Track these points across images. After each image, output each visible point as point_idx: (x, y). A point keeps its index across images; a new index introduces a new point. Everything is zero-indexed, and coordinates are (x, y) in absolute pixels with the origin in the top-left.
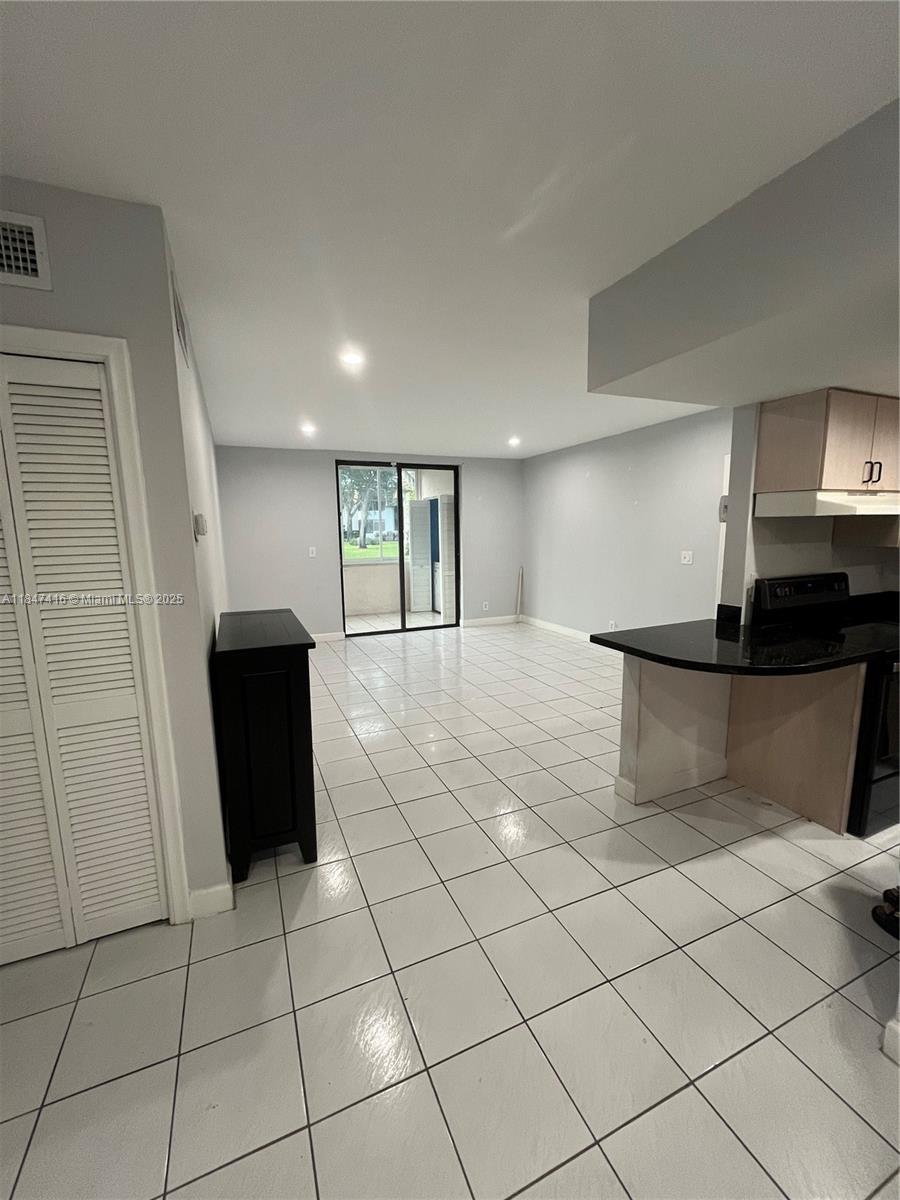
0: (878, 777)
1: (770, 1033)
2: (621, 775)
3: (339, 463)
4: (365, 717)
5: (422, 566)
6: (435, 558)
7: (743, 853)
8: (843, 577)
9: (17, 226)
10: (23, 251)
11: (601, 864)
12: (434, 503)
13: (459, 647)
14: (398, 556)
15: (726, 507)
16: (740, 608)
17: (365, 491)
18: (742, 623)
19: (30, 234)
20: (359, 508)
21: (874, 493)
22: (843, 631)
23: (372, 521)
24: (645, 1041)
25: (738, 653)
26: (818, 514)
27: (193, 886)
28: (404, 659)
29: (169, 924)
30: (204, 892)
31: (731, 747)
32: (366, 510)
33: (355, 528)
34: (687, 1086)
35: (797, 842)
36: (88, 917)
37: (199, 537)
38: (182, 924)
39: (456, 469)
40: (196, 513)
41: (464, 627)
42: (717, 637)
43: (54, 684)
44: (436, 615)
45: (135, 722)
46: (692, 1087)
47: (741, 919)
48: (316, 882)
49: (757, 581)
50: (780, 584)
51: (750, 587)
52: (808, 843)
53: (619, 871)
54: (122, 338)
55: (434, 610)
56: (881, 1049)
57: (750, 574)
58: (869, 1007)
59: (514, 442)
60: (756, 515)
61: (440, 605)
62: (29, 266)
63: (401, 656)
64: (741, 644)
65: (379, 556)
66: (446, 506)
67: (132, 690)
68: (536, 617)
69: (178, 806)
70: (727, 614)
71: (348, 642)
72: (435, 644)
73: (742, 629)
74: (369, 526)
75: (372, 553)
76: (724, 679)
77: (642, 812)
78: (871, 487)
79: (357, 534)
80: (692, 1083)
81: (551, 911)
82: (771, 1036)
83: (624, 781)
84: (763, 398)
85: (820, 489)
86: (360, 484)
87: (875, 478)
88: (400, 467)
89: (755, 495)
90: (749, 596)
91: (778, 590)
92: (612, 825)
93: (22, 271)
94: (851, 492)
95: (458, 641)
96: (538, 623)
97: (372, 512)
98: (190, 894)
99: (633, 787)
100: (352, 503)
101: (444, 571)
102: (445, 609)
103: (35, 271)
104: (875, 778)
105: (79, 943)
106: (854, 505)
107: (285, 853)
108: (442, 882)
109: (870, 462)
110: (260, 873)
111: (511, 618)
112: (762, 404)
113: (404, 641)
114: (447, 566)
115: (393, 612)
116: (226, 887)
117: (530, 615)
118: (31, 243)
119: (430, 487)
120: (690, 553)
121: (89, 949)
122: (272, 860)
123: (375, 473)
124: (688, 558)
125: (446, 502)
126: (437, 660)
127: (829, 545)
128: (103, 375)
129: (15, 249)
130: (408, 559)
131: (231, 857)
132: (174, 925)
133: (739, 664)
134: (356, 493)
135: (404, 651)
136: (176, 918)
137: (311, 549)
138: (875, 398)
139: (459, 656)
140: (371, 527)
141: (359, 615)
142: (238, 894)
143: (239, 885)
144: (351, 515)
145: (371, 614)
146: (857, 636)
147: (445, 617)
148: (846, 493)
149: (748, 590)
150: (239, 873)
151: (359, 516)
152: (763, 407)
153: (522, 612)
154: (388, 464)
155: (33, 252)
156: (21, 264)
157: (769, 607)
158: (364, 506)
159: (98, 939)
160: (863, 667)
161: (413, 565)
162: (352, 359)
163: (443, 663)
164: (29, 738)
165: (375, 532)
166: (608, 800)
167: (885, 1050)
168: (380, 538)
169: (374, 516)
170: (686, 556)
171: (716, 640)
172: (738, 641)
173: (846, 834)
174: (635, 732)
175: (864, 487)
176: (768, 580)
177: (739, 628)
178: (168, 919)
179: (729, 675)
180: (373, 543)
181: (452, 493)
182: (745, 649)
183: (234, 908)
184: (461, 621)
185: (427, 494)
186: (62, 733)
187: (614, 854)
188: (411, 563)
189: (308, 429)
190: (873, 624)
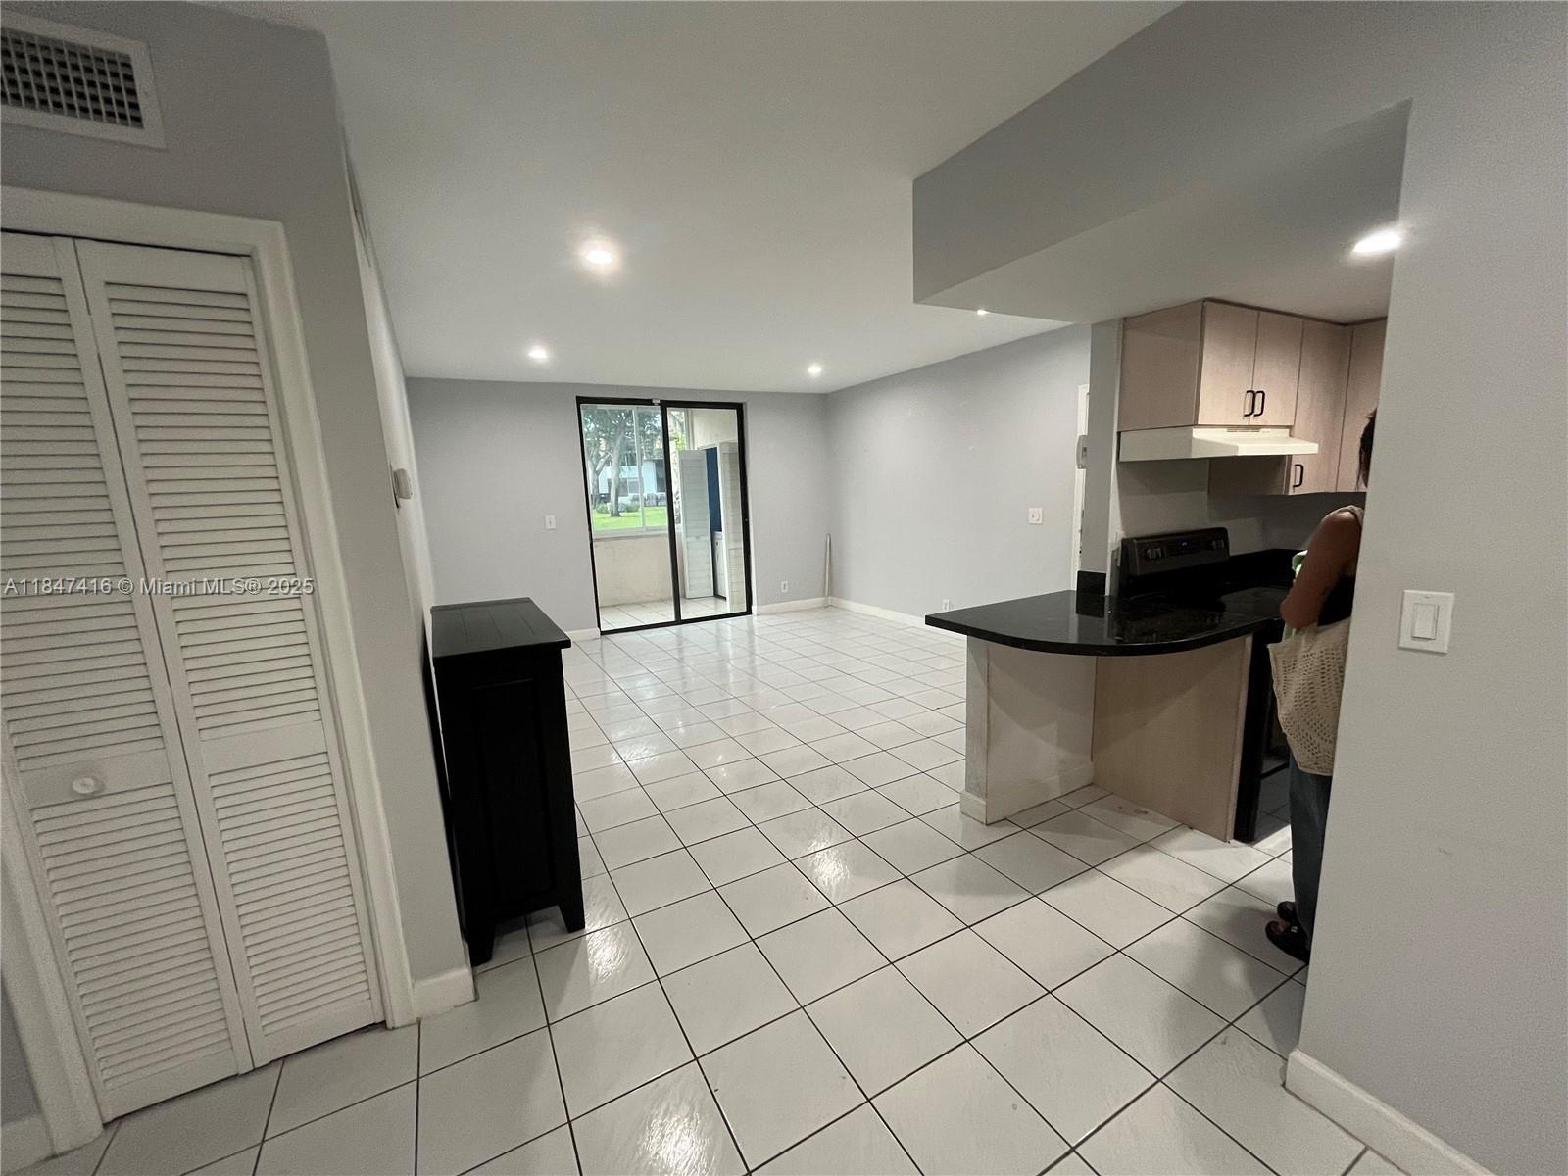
0: (1269, 770)
1: (1159, 1080)
2: (968, 789)
3: (580, 400)
4: (633, 739)
5: (697, 537)
6: (716, 526)
7: (1114, 873)
8: (1221, 533)
9: (107, 53)
10: (117, 89)
11: (949, 901)
12: (711, 454)
13: (751, 642)
14: (667, 524)
15: (1085, 449)
16: (1105, 575)
17: (615, 441)
18: (1107, 593)
19: (127, 65)
20: (608, 462)
21: (1257, 428)
22: (1224, 598)
23: (625, 480)
24: (1015, 1107)
25: (1104, 630)
26: (1195, 455)
27: (418, 973)
28: (681, 660)
29: (386, 1028)
30: (432, 981)
31: (1098, 744)
32: (618, 465)
33: (603, 490)
34: (1067, 1154)
35: (1177, 854)
36: (268, 1030)
37: (401, 501)
38: (403, 1027)
39: (739, 408)
40: (395, 469)
41: (758, 615)
42: (1077, 613)
43: (199, 712)
44: (721, 601)
45: (323, 759)
46: (1074, 1154)
47: (1119, 951)
48: (586, 956)
49: (1124, 541)
50: (1150, 544)
51: (1114, 548)
52: (1189, 855)
53: (972, 906)
54: (276, 219)
55: (717, 595)
56: (1284, 1085)
57: (1116, 532)
58: (1269, 1041)
59: (815, 370)
60: (1121, 459)
61: (725, 588)
62: (128, 112)
63: (677, 656)
64: (1106, 619)
65: (641, 526)
66: (727, 458)
67: (316, 716)
68: (848, 599)
69: (390, 868)
70: (1089, 582)
71: (605, 642)
72: (719, 639)
73: (1107, 601)
74: (622, 487)
75: (629, 522)
76: (1087, 661)
77: (997, 833)
78: (1253, 421)
79: (606, 498)
80: (1073, 1149)
81: (892, 963)
82: (1160, 1083)
83: (971, 796)
84: (1124, 313)
85: (1196, 425)
86: (609, 432)
87: (1258, 410)
88: (665, 405)
89: (1119, 434)
90: (1114, 560)
91: (1149, 551)
92: (961, 851)
93: (117, 119)
94: (1231, 428)
95: (751, 632)
96: (853, 606)
97: (626, 468)
98: (413, 985)
99: (984, 803)
100: (598, 457)
101: (728, 541)
102: (731, 592)
103: (137, 119)
104: (1264, 772)
105: (257, 1065)
106: (1233, 443)
107: (541, 921)
108: (753, 940)
109: (1252, 392)
110: (509, 949)
111: (818, 601)
112: (1125, 319)
113: (680, 639)
114: (731, 536)
115: (662, 600)
116: (465, 972)
117: (841, 596)
118: (129, 78)
119: (706, 432)
120: (1040, 509)
121: (274, 1072)
122: (525, 931)
123: (629, 414)
124: (1036, 518)
125: (727, 451)
126: (723, 659)
127: (1205, 494)
128: (250, 274)
129: (105, 87)
130: (679, 528)
131: (467, 932)
132: (394, 1028)
133: (1105, 643)
134: (602, 442)
135: (681, 650)
136: (396, 1019)
137: (547, 518)
138: (1256, 312)
139: (752, 653)
140: (625, 487)
141: (616, 605)
142: (480, 982)
143: (480, 969)
144: (597, 473)
145: (633, 603)
146: (1239, 604)
147: (732, 603)
148: (1225, 430)
149: (1113, 551)
150: (480, 952)
151: (608, 473)
152: (1127, 323)
153: (831, 593)
154: (649, 402)
155: (132, 92)
156: (115, 109)
157: (1139, 574)
158: (615, 459)
159: (285, 1057)
160: (1249, 640)
161: (687, 536)
162: (600, 256)
163: (732, 662)
164: (168, 790)
165: (631, 495)
166: (953, 822)
167: (1287, 1085)
168: (641, 503)
169: (629, 473)
170: (1035, 514)
171: (1076, 616)
172: (1103, 616)
173: (1233, 841)
174: (984, 735)
175: (1245, 422)
176: (1137, 539)
177: (1104, 598)
178: (384, 1022)
179: (1094, 657)
180: (629, 509)
181: (735, 439)
182: (1111, 627)
183: (476, 999)
184: (754, 608)
185: (702, 441)
186: (214, 781)
187: (964, 886)
188: (683, 536)
189: (539, 354)
190: (1256, 589)
